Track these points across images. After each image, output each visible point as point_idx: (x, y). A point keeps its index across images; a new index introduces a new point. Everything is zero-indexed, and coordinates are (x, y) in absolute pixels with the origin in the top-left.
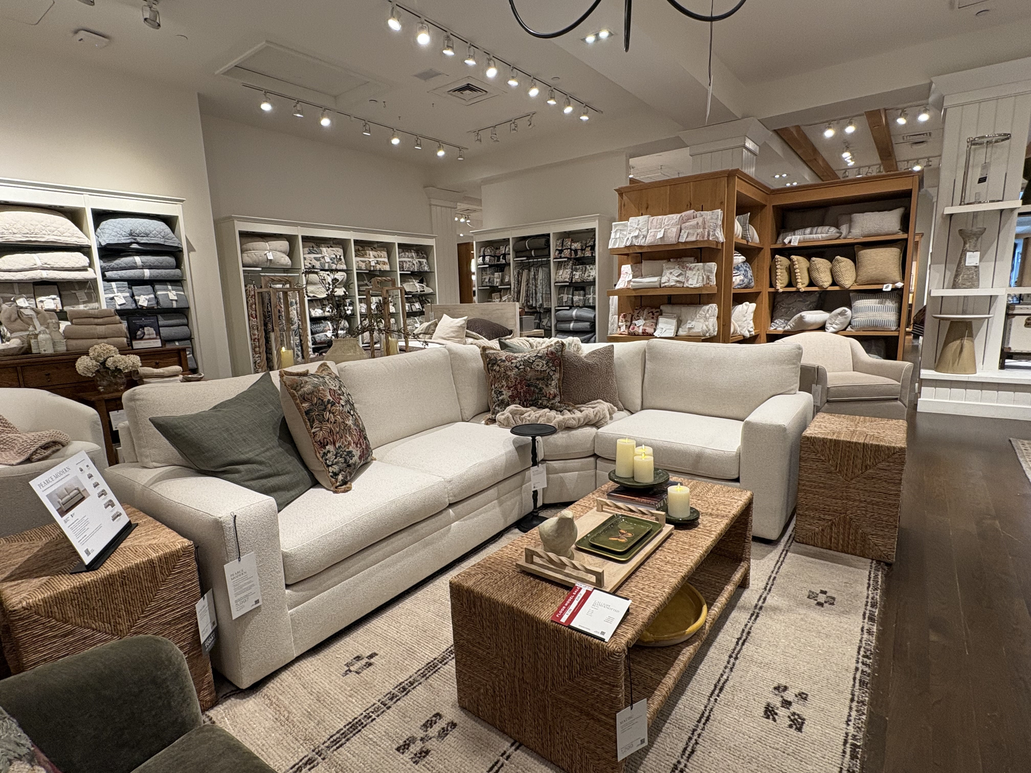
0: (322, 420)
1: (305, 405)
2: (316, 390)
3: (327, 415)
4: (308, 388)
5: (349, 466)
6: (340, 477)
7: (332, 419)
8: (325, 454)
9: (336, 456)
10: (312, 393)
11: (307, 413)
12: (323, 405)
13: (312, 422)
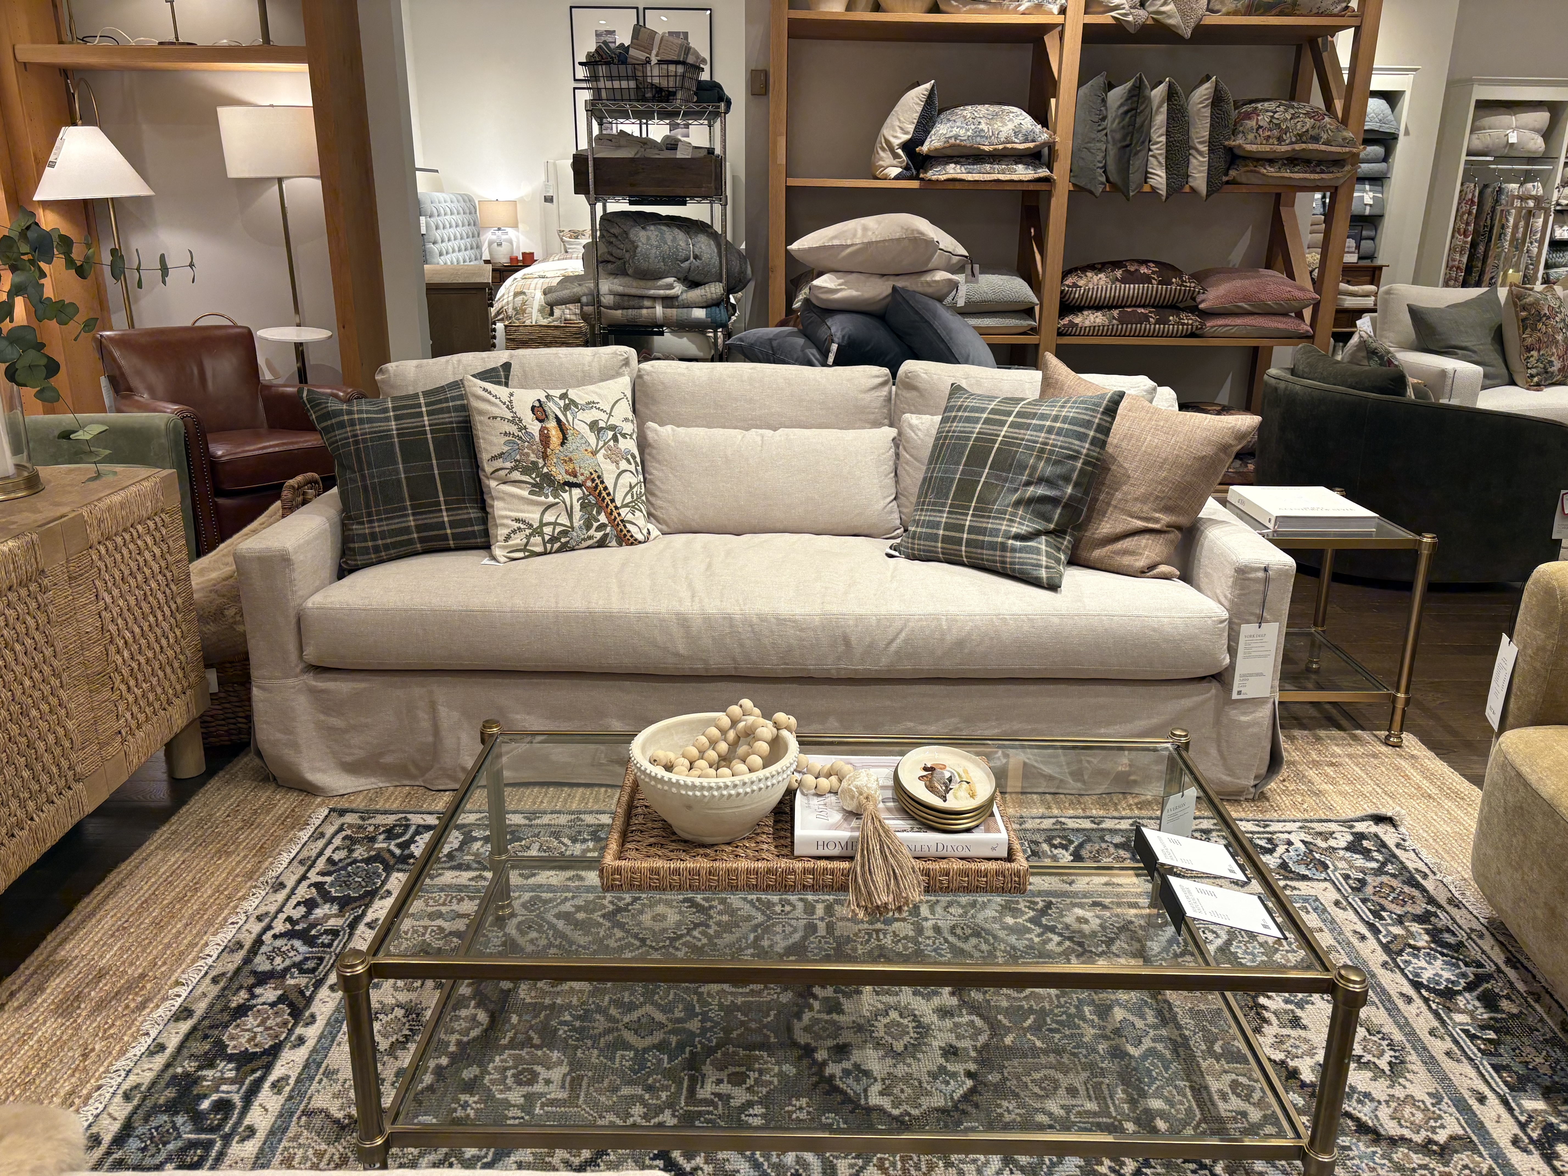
0: (1534, 329)
1: (1524, 314)
2: (1537, 302)
3: (1540, 325)
4: (1530, 300)
5: (1547, 372)
6: (1536, 379)
7: (1544, 330)
8: (1528, 358)
9: (1538, 361)
10: (1532, 305)
11: (1523, 320)
12: (1539, 317)
13: (1525, 328)
